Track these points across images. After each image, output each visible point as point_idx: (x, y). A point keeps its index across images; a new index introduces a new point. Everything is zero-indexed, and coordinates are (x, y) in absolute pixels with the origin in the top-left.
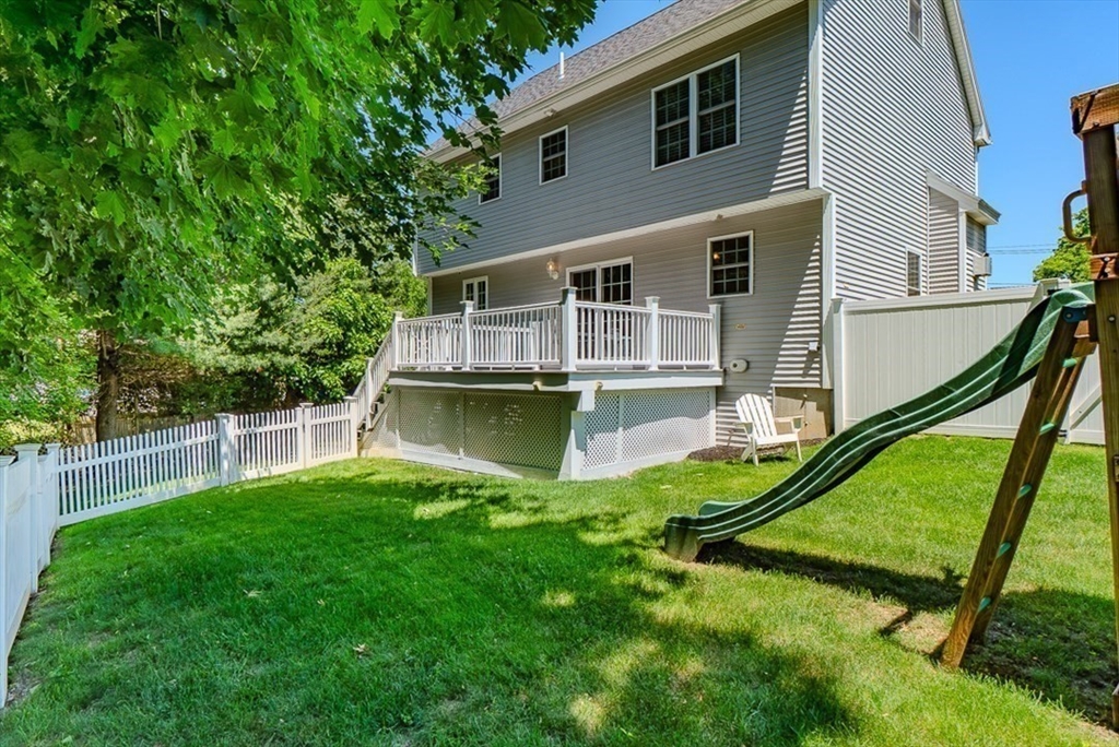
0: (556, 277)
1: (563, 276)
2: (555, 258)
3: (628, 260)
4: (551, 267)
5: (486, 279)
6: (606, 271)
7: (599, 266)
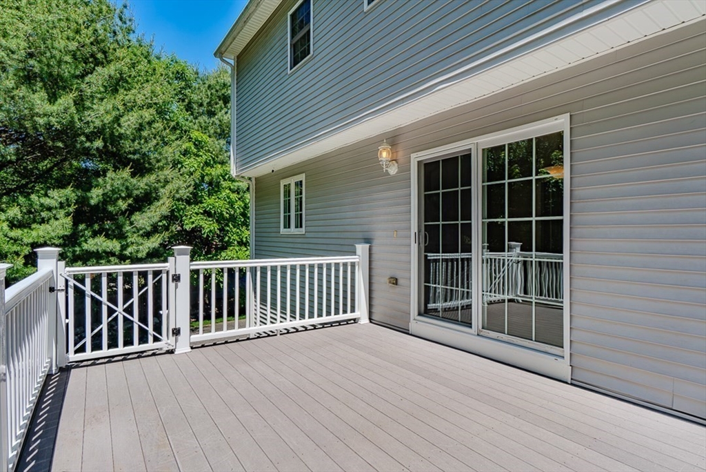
0: (393, 170)
1: (405, 169)
2: (393, 139)
3: (559, 123)
4: (384, 154)
5: (302, 177)
6: (493, 153)
7: (478, 144)
